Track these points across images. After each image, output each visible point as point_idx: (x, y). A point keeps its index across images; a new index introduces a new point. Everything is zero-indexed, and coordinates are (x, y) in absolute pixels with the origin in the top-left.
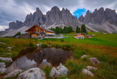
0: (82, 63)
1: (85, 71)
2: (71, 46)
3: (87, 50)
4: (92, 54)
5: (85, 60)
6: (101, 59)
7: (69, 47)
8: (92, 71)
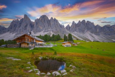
0: (70, 69)
1: (71, 71)
2: (63, 59)
3: (72, 62)
4: (74, 64)
5: (71, 67)
6: (77, 67)
7: (62, 59)
8: (73, 71)
